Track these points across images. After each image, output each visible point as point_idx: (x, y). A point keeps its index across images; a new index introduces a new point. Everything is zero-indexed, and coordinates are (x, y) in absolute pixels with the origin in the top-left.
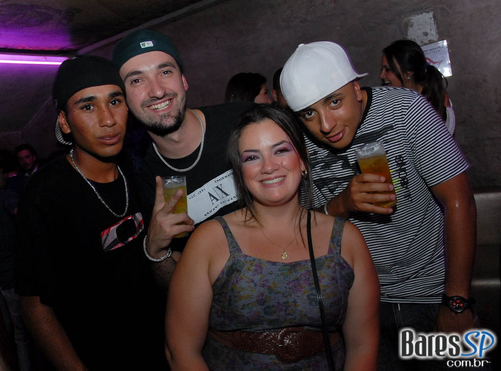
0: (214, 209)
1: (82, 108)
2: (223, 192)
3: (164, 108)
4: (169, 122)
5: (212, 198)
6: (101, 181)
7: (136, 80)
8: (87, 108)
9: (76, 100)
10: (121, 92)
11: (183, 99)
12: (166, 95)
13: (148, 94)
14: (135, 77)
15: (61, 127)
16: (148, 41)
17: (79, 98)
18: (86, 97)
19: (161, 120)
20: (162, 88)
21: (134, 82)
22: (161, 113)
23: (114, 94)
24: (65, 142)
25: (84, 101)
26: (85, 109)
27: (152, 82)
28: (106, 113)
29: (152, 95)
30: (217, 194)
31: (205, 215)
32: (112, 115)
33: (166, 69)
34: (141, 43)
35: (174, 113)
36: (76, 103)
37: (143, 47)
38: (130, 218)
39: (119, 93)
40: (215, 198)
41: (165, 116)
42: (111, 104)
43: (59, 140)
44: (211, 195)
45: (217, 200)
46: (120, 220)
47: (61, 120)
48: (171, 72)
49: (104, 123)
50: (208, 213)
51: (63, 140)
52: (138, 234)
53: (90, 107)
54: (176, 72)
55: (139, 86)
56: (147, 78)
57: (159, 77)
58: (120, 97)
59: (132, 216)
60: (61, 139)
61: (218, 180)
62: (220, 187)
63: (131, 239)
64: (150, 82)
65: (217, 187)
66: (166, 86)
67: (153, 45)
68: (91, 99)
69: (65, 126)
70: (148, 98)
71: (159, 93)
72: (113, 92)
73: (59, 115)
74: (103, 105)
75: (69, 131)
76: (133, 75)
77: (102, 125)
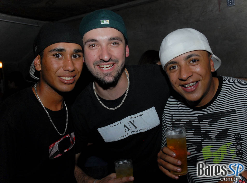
0: (125, 135)
1: (54, 55)
2: (134, 125)
3: (108, 69)
4: (110, 79)
5: (126, 128)
6: (53, 109)
7: (93, 45)
8: (57, 56)
9: (51, 49)
10: (82, 50)
11: (122, 65)
12: (111, 60)
13: (99, 57)
14: (93, 43)
15: (35, 65)
16: (106, 19)
17: (54, 48)
18: (59, 48)
19: (104, 77)
20: (109, 54)
21: (91, 46)
22: (105, 72)
23: (77, 50)
24: (34, 77)
25: (56, 51)
26: (55, 56)
27: (103, 49)
28: (70, 62)
29: (101, 58)
30: (130, 126)
31: (119, 138)
32: (73, 64)
33: (115, 41)
34: (101, 20)
35: (115, 74)
36: (50, 51)
37: (102, 23)
38: (67, 136)
39: (80, 50)
40: (127, 128)
41: (107, 74)
42: (73, 57)
43: (31, 75)
44: (125, 126)
45: (129, 130)
46: (62, 138)
47: (37, 61)
48: (118, 44)
49: (67, 69)
50: (121, 137)
51: (33, 75)
52: (72, 147)
53: (59, 56)
54: (122, 45)
55: (94, 49)
56: (100, 45)
57: (109, 46)
58: (80, 54)
59: (69, 135)
60: (32, 74)
61: (131, 118)
62: (132, 122)
63: (66, 151)
64: (102, 49)
65: (130, 122)
66: (113, 54)
67: (109, 23)
68: (61, 50)
69: (38, 66)
70: (98, 59)
71: (106, 58)
72: (77, 49)
73: (35, 57)
74: (68, 56)
75: (40, 69)
76: (92, 41)
77: (65, 69)
